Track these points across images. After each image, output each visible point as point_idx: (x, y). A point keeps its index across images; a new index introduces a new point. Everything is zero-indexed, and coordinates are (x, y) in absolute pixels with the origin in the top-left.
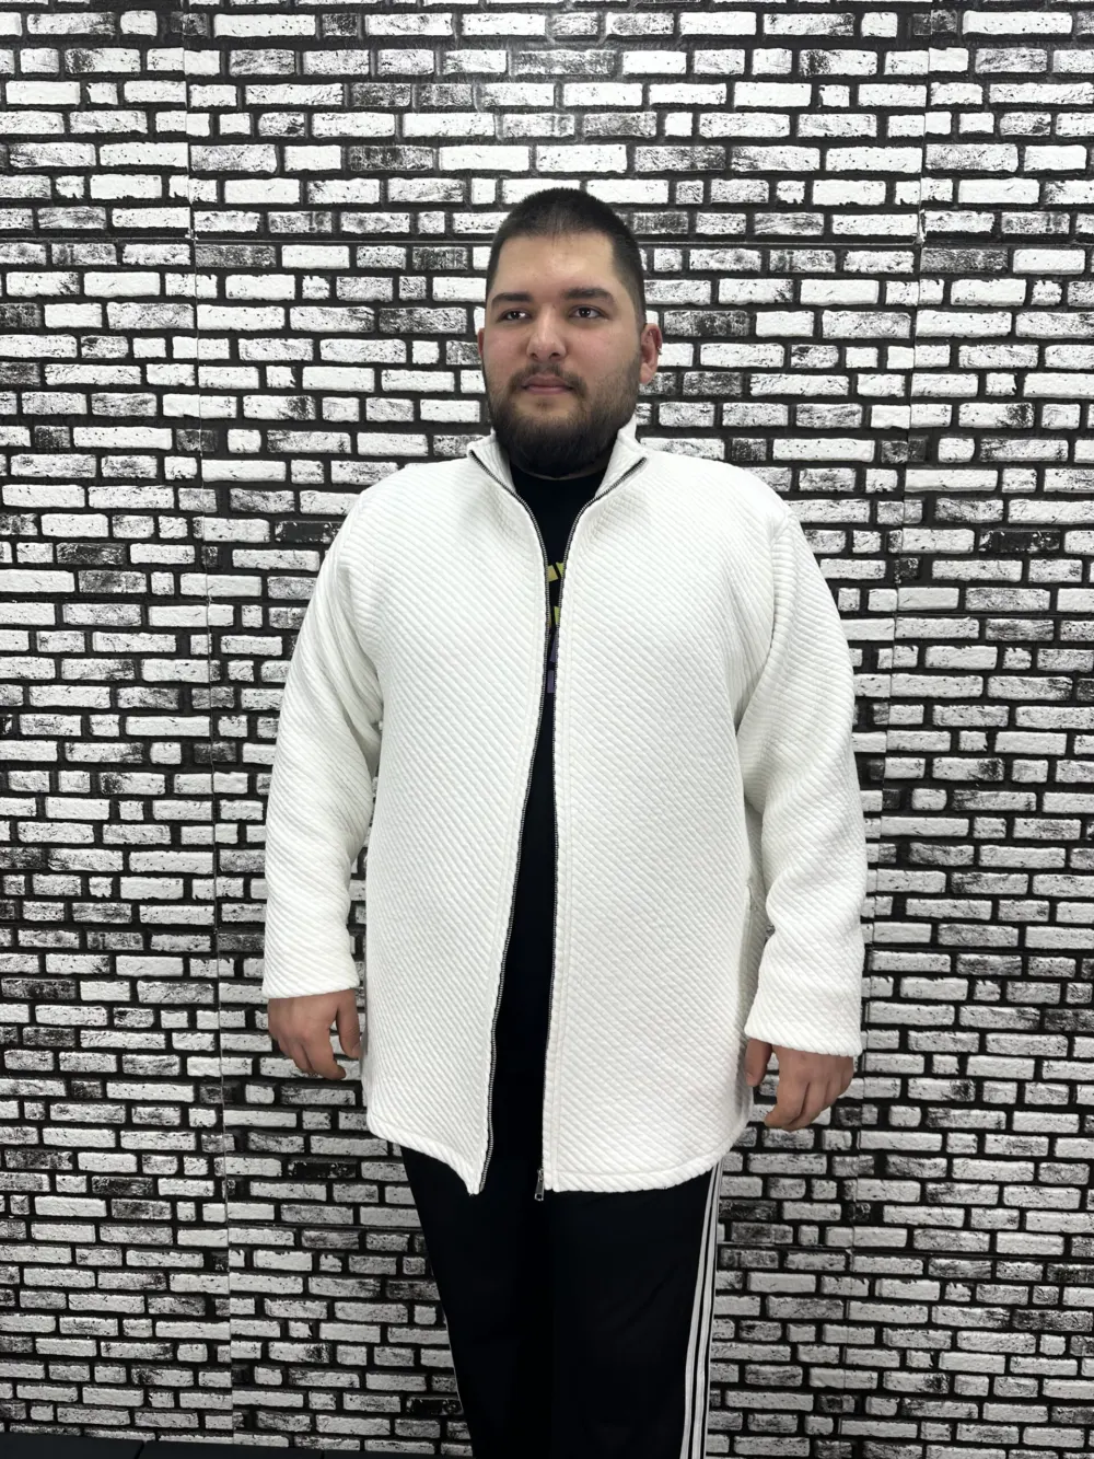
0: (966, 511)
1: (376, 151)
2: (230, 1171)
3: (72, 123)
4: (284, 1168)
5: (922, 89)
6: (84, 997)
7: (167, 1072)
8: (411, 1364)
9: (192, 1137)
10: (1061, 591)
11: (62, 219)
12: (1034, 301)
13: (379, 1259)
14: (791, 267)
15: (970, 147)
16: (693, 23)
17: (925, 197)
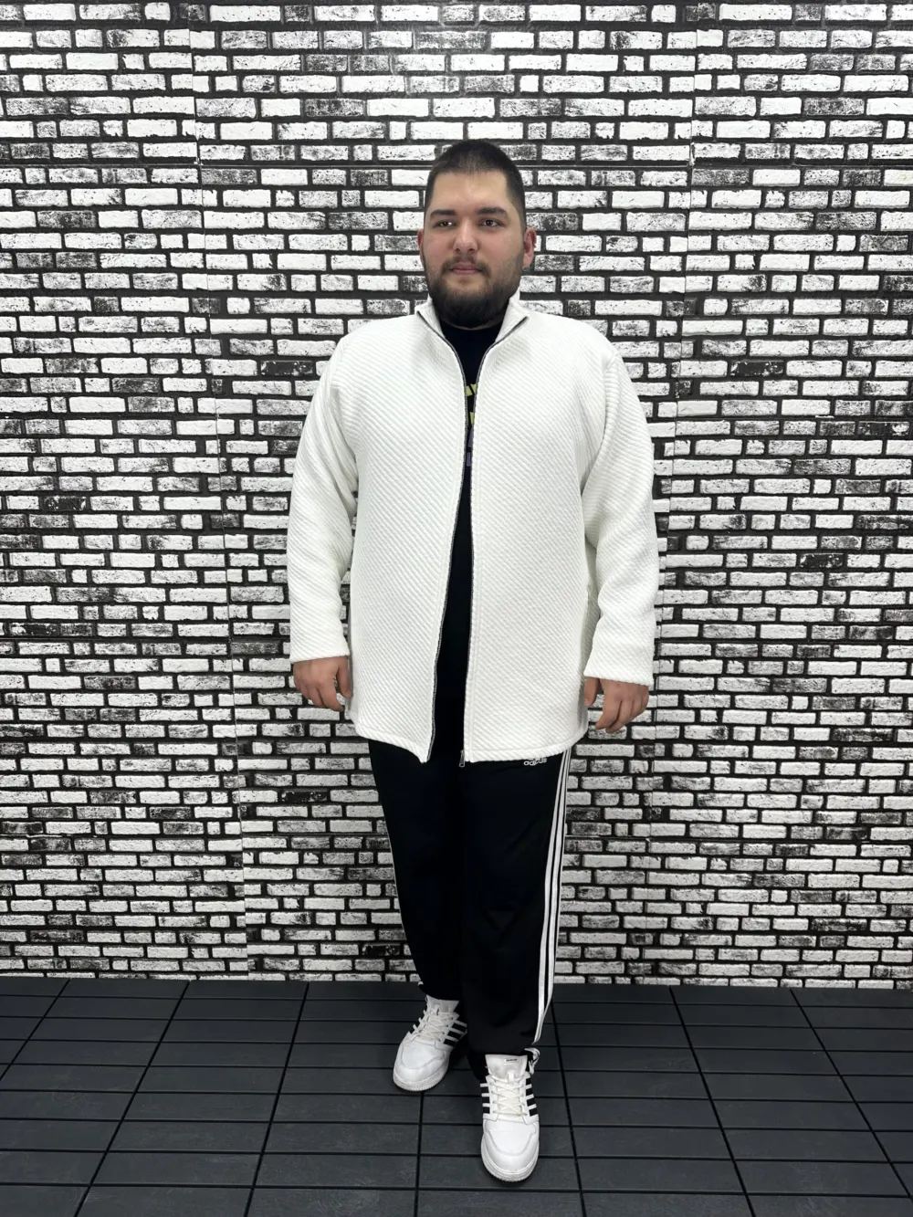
0: (721, 348)
1: (324, 103)
2: (243, 800)
3: (113, 83)
4: (279, 796)
5: (692, 59)
6: (141, 687)
7: (199, 736)
8: (365, 923)
9: (217, 778)
10: (784, 401)
11: (108, 151)
12: (767, 205)
13: (343, 854)
14: (606, 183)
15: (724, 99)
16: (539, 13)
17: (694, 134)
